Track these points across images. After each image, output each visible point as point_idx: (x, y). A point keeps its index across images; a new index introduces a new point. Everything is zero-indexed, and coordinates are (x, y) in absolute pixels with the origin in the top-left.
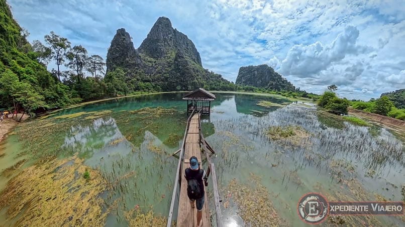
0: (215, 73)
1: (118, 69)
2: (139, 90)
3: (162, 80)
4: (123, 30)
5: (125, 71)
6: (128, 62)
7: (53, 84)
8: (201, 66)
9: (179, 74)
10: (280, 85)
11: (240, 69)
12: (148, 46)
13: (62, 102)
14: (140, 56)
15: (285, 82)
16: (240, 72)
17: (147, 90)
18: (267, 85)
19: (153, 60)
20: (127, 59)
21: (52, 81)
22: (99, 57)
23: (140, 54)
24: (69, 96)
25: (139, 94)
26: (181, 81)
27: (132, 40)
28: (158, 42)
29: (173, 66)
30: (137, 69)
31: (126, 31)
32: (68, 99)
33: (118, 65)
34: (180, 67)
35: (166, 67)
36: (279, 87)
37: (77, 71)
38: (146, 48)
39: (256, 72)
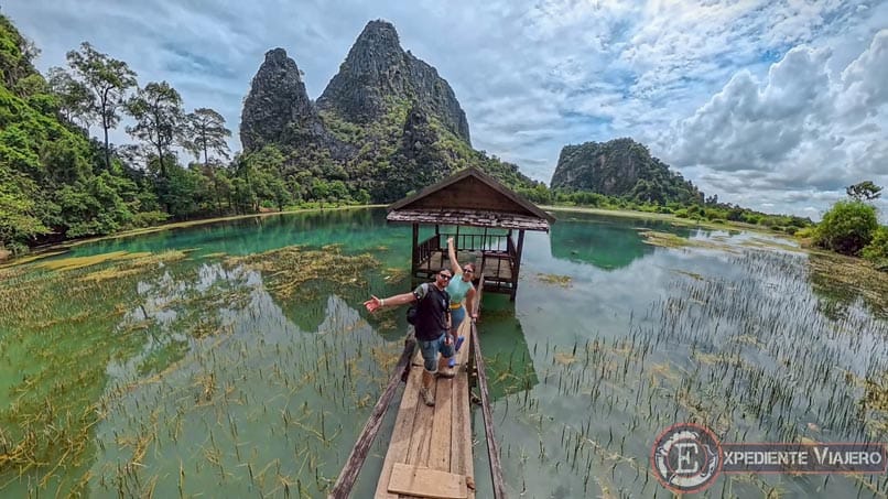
0: (501, 161)
1: (267, 148)
2: (315, 198)
3: (374, 177)
4: (280, 53)
5: (284, 153)
6: (292, 132)
7: (87, 174)
8: (469, 144)
9: (414, 161)
10: (666, 190)
11: (563, 150)
12: (342, 93)
13: (109, 219)
14: (321, 118)
15: (677, 183)
16: (562, 156)
17: (335, 199)
18: (630, 189)
19: (352, 126)
20: (291, 124)
21: (84, 168)
22: (215, 114)
23: (322, 113)
24: (131, 208)
25: (314, 208)
26: (420, 179)
27: (303, 79)
28: (366, 84)
29: (399, 143)
30: (314, 149)
31: (288, 56)
32: (128, 214)
33: (269, 138)
34: (418, 144)
35: (384, 145)
36: (663, 194)
37: (159, 146)
38: (338, 98)
39: (603, 159)
